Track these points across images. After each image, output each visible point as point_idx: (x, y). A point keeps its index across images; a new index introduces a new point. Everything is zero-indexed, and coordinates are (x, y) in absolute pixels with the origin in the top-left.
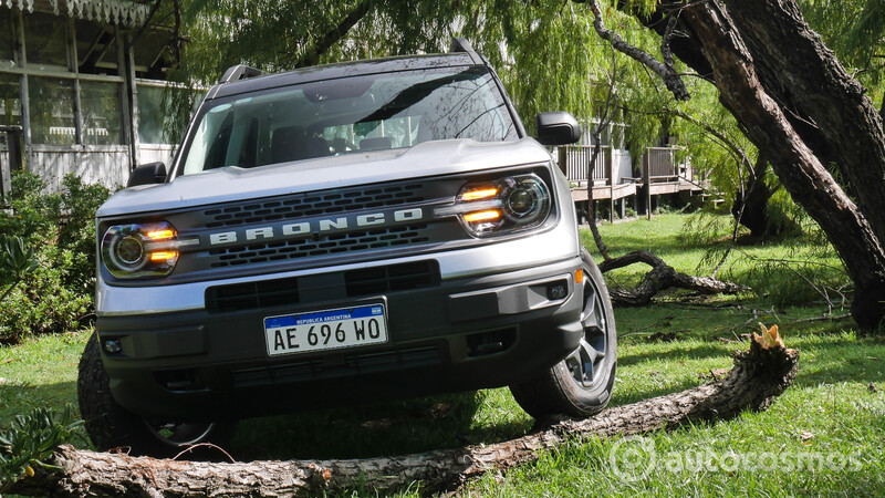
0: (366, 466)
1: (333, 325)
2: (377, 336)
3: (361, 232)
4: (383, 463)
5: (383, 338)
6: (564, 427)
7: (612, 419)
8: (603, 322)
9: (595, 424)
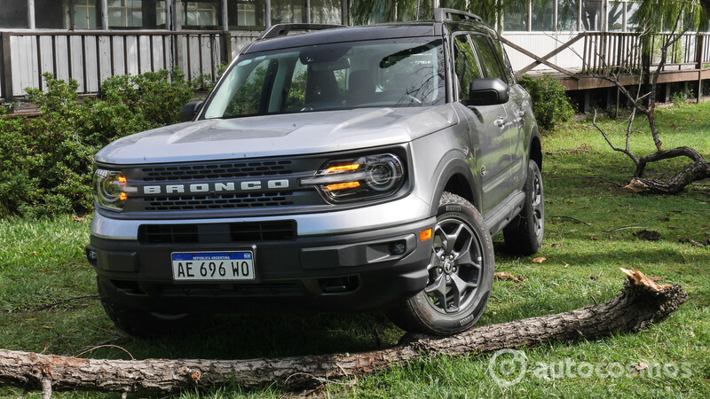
0: (241, 366)
1: (218, 263)
2: (247, 275)
3: (245, 194)
4: (258, 364)
5: (251, 276)
6: (420, 344)
7: (473, 338)
8: (480, 259)
9: (454, 342)
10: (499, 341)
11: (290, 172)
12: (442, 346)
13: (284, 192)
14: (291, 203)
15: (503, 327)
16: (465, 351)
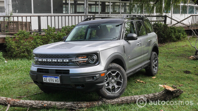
0: (58, 103)
1: (52, 79)
2: (58, 82)
3: (59, 62)
4: (62, 103)
6: (104, 101)
7: (119, 100)
8: (122, 80)
9: (113, 101)
10: (126, 101)
11: (69, 58)
12: (110, 101)
13: (67, 63)
14: (69, 65)
15: (128, 97)
16: (116, 103)
